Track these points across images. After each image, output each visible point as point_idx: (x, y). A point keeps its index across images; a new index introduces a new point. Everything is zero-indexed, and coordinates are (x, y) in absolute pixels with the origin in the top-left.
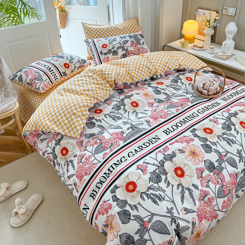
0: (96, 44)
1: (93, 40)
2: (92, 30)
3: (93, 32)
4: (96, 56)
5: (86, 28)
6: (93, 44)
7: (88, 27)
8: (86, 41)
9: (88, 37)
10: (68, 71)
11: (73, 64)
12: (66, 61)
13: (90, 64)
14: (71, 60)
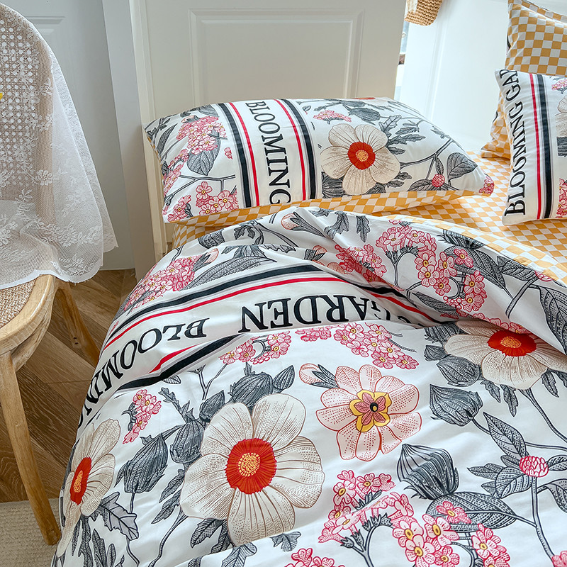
0: (548, 100)
1: (540, 79)
2: (548, 37)
3: (547, 45)
4: (531, 152)
5: (523, 21)
6: (537, 94)
7: (532, 21)
8: (505, 78)
9: (516, 63)
10: (356, 182)
11: (395, 160)
12: (372, 134)
13: (488, 189)
14: (396, 141)
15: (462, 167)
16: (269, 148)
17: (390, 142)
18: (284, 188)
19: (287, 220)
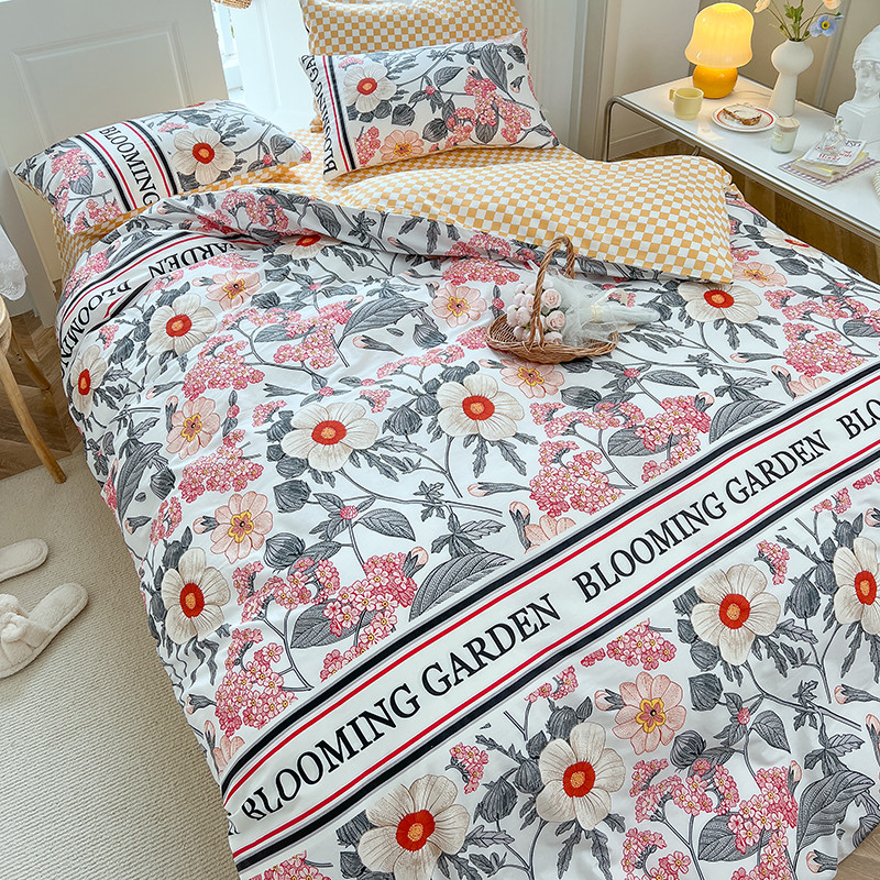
0: (337, 77)
1: (330, 60)
3: (334, 27)
4: (332, 121)
5: (312, 9)
6: (329, 73)
7: (319, 8)
9: (316, 46)
10: (205, 174)
11: (230, 151)
12: (208, 135)
13: (307, 157)
14: (228, 136)
15: (284, 145)
16: (131, 163)
17: (223, 138)
18: (152, 190)
19: (161, 208)
